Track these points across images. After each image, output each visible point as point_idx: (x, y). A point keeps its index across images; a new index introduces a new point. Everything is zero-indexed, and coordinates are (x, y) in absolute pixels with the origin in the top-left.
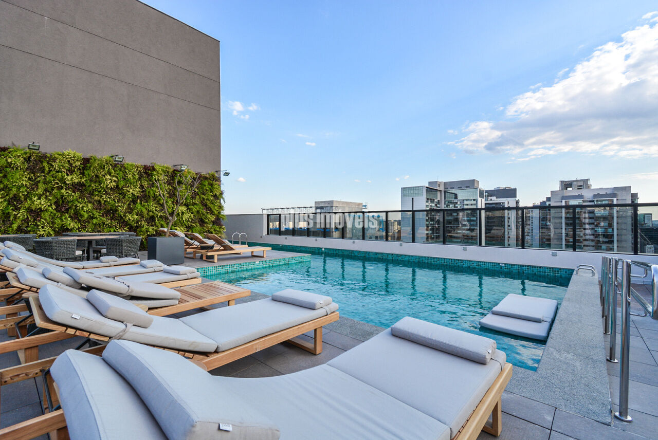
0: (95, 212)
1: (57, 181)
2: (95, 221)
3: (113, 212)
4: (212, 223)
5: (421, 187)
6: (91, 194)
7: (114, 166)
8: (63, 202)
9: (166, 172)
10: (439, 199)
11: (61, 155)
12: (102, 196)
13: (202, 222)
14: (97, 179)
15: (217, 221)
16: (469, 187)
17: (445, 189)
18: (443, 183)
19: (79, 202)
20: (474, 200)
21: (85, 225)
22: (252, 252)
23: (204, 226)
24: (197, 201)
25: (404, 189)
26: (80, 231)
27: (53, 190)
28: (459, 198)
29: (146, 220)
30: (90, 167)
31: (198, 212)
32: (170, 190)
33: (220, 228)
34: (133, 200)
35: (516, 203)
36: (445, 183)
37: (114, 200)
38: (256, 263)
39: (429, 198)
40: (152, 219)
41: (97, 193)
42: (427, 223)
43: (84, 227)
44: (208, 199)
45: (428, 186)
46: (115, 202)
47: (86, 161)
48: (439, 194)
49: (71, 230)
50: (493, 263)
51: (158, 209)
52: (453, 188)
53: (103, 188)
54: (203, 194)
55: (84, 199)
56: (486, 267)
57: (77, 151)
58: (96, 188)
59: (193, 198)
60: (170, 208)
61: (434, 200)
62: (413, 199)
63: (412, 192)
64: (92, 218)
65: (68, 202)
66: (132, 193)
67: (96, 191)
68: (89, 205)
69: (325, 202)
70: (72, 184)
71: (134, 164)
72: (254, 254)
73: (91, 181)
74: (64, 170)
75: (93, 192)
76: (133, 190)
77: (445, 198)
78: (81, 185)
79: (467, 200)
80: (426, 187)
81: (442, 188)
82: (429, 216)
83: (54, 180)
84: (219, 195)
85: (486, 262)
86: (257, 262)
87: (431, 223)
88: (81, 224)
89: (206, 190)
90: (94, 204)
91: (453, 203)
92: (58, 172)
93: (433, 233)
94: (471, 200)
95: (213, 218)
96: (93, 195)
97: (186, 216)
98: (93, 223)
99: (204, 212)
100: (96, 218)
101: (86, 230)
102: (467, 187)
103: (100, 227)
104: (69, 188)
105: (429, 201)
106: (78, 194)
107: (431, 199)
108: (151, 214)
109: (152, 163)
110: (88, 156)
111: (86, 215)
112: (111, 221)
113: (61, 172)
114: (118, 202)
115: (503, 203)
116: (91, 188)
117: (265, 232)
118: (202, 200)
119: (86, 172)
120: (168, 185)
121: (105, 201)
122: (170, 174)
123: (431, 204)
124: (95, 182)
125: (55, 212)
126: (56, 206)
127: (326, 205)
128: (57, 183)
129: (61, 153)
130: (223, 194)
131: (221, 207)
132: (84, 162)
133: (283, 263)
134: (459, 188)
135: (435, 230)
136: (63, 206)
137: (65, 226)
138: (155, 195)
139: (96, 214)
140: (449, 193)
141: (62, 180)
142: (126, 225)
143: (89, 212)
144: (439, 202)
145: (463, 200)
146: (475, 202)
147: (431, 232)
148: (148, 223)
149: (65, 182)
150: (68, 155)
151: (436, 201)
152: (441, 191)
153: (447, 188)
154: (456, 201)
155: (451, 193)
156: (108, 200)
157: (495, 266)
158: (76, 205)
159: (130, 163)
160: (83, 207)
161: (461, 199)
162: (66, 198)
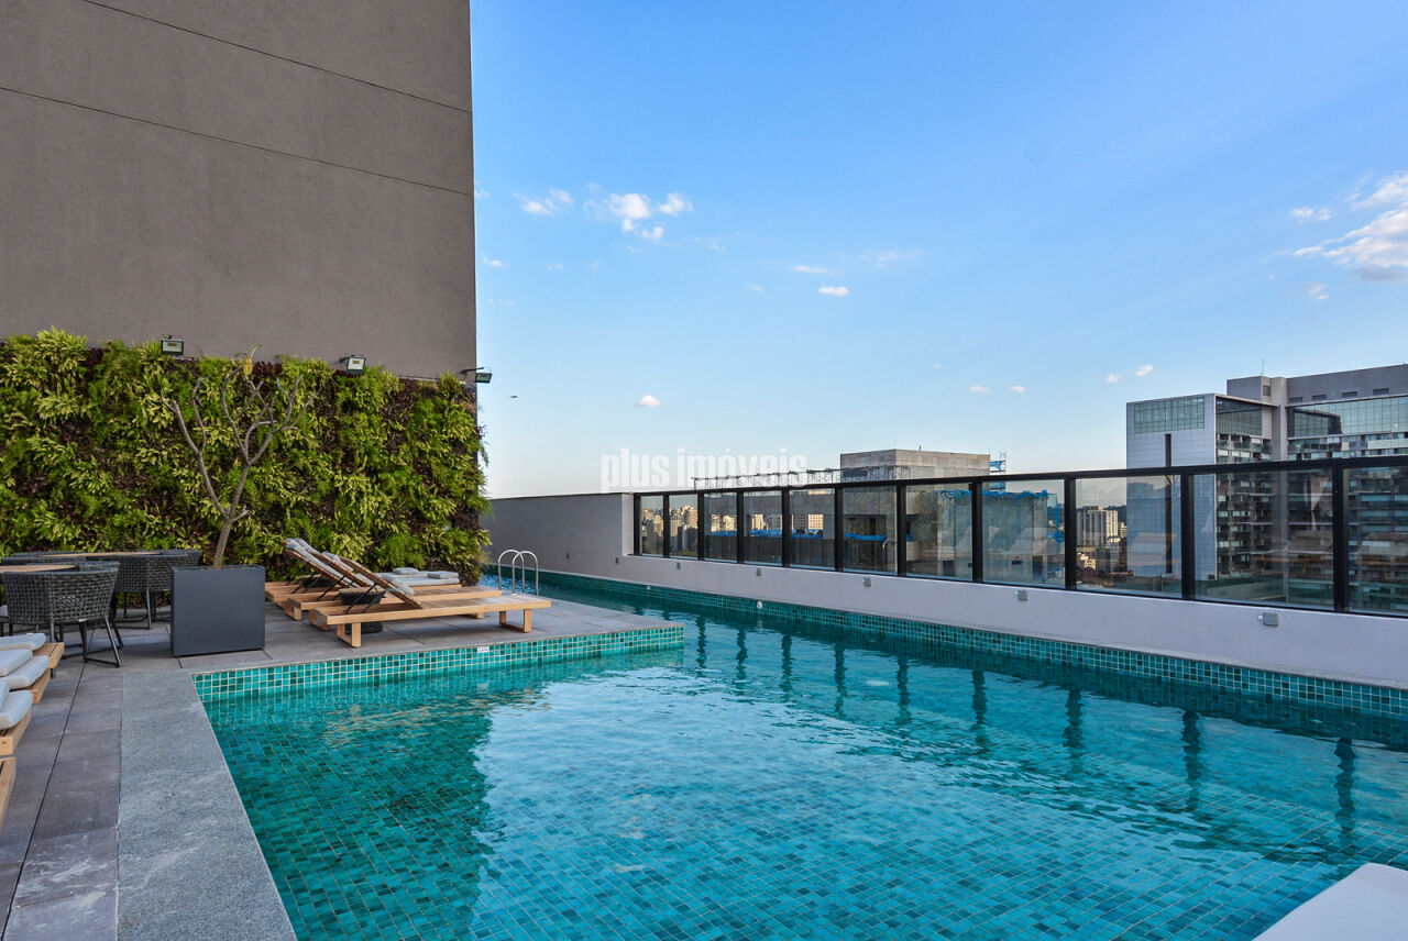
0: (117, 495)
1: (18, 414)
2: (118, 519)
3: (169, 493)
4: (450, 523)
5: (1197, 397)
6: (109, 445)
7: (169, 367)
8: (36, 469)
9: (313, 380)
10: (1266, 433)
11: (30, 343)
12: (138, 452)
13: (418, 520)
14: (123, 405)
15: (465, 517)
16: (1386, 391)
17: (1291, 400)
18: (1283, 383)
19: (73, 467)
20: (1406, 435)
21: (93, 532)
22: (502, 614)
23: (424, 532)
24: (403, 457)
25: (1134, 409)
26: (80, 547)
27: (9, 437)
28: (1345, 431)
29: (259, 515)
30: (103, 372)
31: (404, 490)
32: (325, 429)
33: (471, 536)
34: (222, 458)
36: (1291, 383)
37: (170, 459)
38: (480, 650)
39: (1230, 431)
40: (277, 510)
41: (121, 443)
42: (1224, 514)
43: (90, 536)
44: (433, 453)
45: (1223, 392)
46: (174, 466)
47: (94, 358)
48: (1266, 419)
49: (57, 545)
50: (1375, 689)
51: (291, 484)
52: (1324, 397)
53: (140, 428)
54: (422, 439)
55: (89, 461)
56: (1344, 702)
57: (67, 333)
58: (121, 431)
59: (390, 449)
60: (324, 480)
61: (1246, 439)
62: (1168, 437)
63: (1167, 415)
64: (114, 511)
65: (48, 469)
66: (218, 441)
67: (121, 437)
68: (103, 475)
69: (869, 454)
70: (59, 422)
71: (224, 360)
72: (509, 620)
73: (106, 410)
74: (35, 383)
75: (114, 439)
76: (221, 433)
77: (1291, 432)
78: (81, 421)
79: (1378, 436)
80: (1218, 398)
81: (1279, 399)
82: (1230, 493)
83: (10, 412)
84: (469, 440)
85: (1347, 684)
86: (483, 650)
87: (1236, 514)
88: (83, 528)
89: (430, 426)
90: (115, 473)
91: (1324, 447)
92: (20, 388)
93: (1246, 547)
94: (1395, 435)
95: (447, 507)
96: (114, 448)
97: (368, 505)
98: (113, 526)
99: (422, 488)
100: (122, 511)
101: (98, 542)
102: (1376, 392)
103: (133, 536)
104: (50, 430)
105: (1230, 442)
106: (72, 446)
107: (1235, 437)
108: (271, 497)
109: (277, 357)
110: (101, 343)
111: (93, 503)
112: (164, 519)
113: (28, 388)
114: (182, 466)
116: (106, 429)
117: (627, 548)
118: (417, 455)
119: (93, 387)
120: (318, 415)
121: (148, 464)
122: (323, 382)
123: (1236, 454)
124: (119, 413)
125: (13, 496)
126: (17, 480)
127: (875, 465)
128: (19, 419)
129: (30, 338)
130: (480, 437)
131: (474, 476)
132: (88, 360)
133: (579, 651)
134: (1345, 395)
135: (1253, 537)
136: (36, 481)
137: (39, 534)
138: (280, 445)
139: (121, 498)
140: (1307, 413)
141: (29, 409)
142: (203, 531)
143: (104, 494)
144: (1266, 446)
145: (1363, 437)
147: (1236, 544)
148: (265, 523)
149: (37, 416)
150: (44, 342)
151: (1253, 441)
152: (1273, 409)
153: (1301, 399)
154: (1332, 440)
155: (1314, 414)
156: (154, 460)
157: (1386, 700)
158: (69, 477)
159: (213, 359)
160: (86, 481)
161: (1354, 431)
162: (41, 458)
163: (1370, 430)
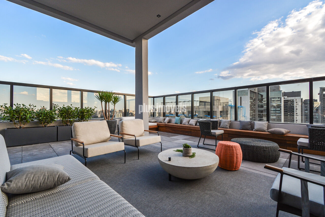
10: (255, 98)
16: (275, 90)
17: (258, 91)
20: (279, 98)
35: (301, 100)
39: (251, 96)
48: (255, 95)
62: (241, 97)
77: (258, 97)
79: (273, 98)
94: (276, 98)
102: (273, 90)
115: (292, 100)
144: (255, 100)
146: (279, 99)
151: (253, 98)
152: (255, 93)
153: (260, 91)
163: (272, 97)
